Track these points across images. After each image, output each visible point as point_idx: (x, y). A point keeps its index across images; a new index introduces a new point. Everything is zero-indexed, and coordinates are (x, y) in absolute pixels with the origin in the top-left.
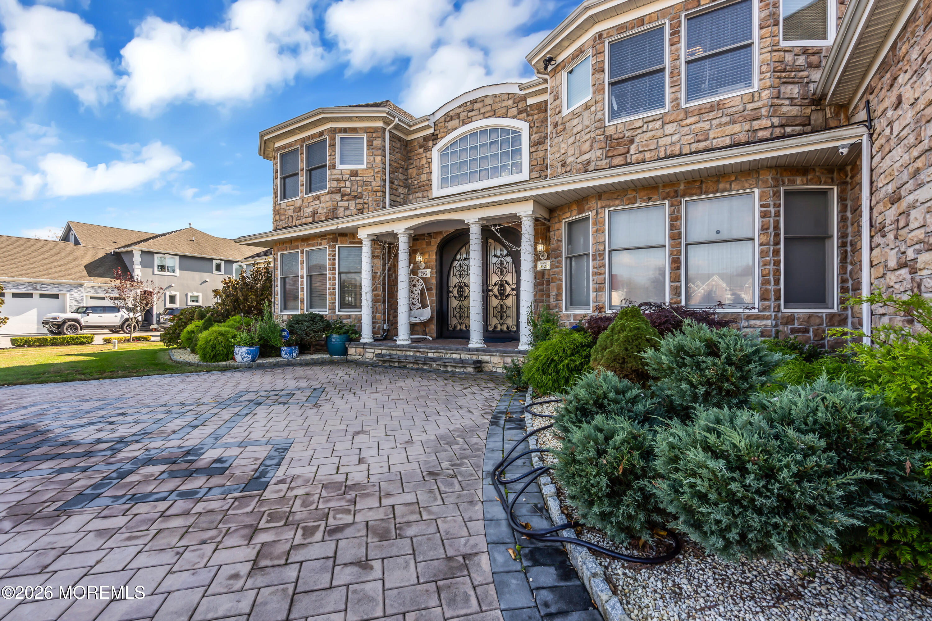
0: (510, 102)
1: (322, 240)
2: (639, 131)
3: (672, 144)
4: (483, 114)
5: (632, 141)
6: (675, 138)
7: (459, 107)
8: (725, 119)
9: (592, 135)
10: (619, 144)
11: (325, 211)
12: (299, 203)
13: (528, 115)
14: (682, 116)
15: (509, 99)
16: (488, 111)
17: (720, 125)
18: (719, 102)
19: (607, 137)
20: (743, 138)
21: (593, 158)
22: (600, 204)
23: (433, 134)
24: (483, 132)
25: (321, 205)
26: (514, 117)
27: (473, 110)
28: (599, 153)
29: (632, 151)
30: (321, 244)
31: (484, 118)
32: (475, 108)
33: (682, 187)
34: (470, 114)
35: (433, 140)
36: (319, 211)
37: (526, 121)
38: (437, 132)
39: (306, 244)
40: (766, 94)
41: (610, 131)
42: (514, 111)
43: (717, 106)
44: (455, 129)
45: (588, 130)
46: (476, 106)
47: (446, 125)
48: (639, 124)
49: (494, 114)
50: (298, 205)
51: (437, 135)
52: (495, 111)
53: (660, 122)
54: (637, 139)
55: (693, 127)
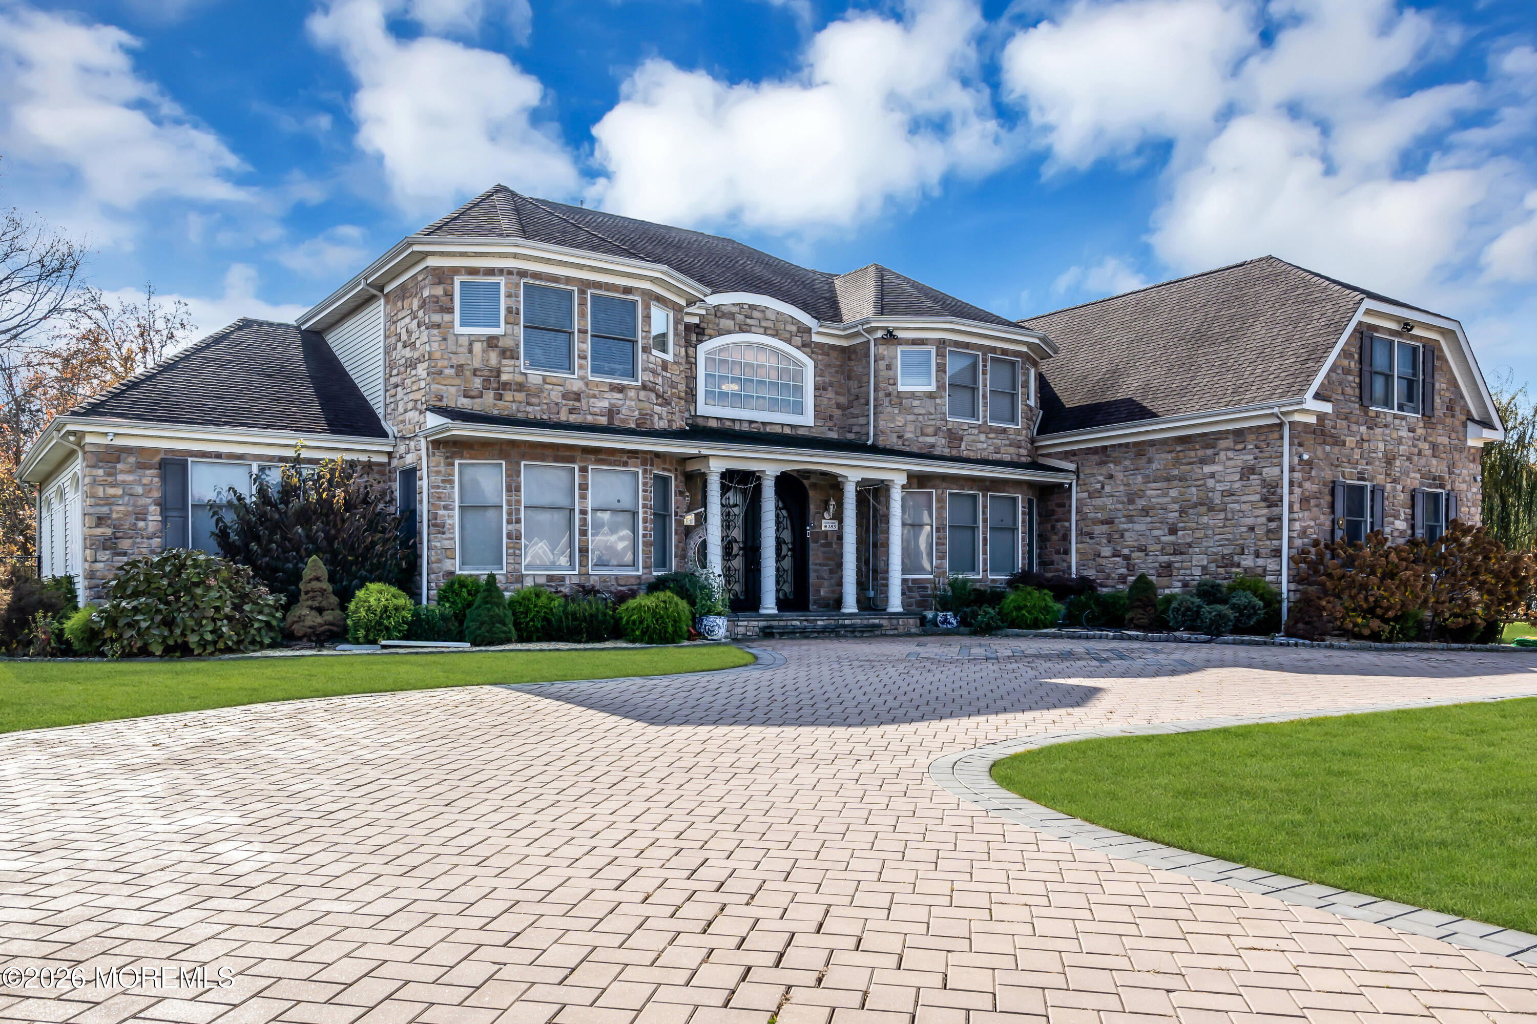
0: (794, 329)
1: (629, 458)
2: (966, 433)
3: (984, 449)
4: (766, 328)
5: (962, 440)
6: (985, 445)
7: (734, 305)
8: (1007, 442)
9: (938, 423)
10: (955, 439)
11: (637, 413)
12: (577, 386)
13: (813, 352)
14: (988, 430)
15: (792, 324)
16: (770, 328)
17: (1006, 445)
18: (1005, 429)
19: (948, 429)
20: (1016, 459)
21: (939, 444)
22: (944, 485)
23: (697, 326)
24: (762, 347)
25: (628, 402)
26: (798, 348)
27: (752, 318)
28: (943, 441)
29: (963, 447)
30: (625, 464)
31: (765, 334)
32: (754, 316)
33: (988, 484)
34: (749, 321)
35: (697, 334)
36: (624, 411)
37: (810, 357)
38: (705, 325)
39: (592, 457)
40: (1024, 432)
41: (950, 426)
42: (798, 340)
43: (1004, 431)
44: (729, 332)
45: (933, 417)
46: (756, 314)
47: (717, 321)
48: (966, 427)
49: (776, 335)
50: (575, 389)
51: (704, 329)
52: (777, 331)
53: (976, 431)
54: (965, 438)
55: (995, 441)
